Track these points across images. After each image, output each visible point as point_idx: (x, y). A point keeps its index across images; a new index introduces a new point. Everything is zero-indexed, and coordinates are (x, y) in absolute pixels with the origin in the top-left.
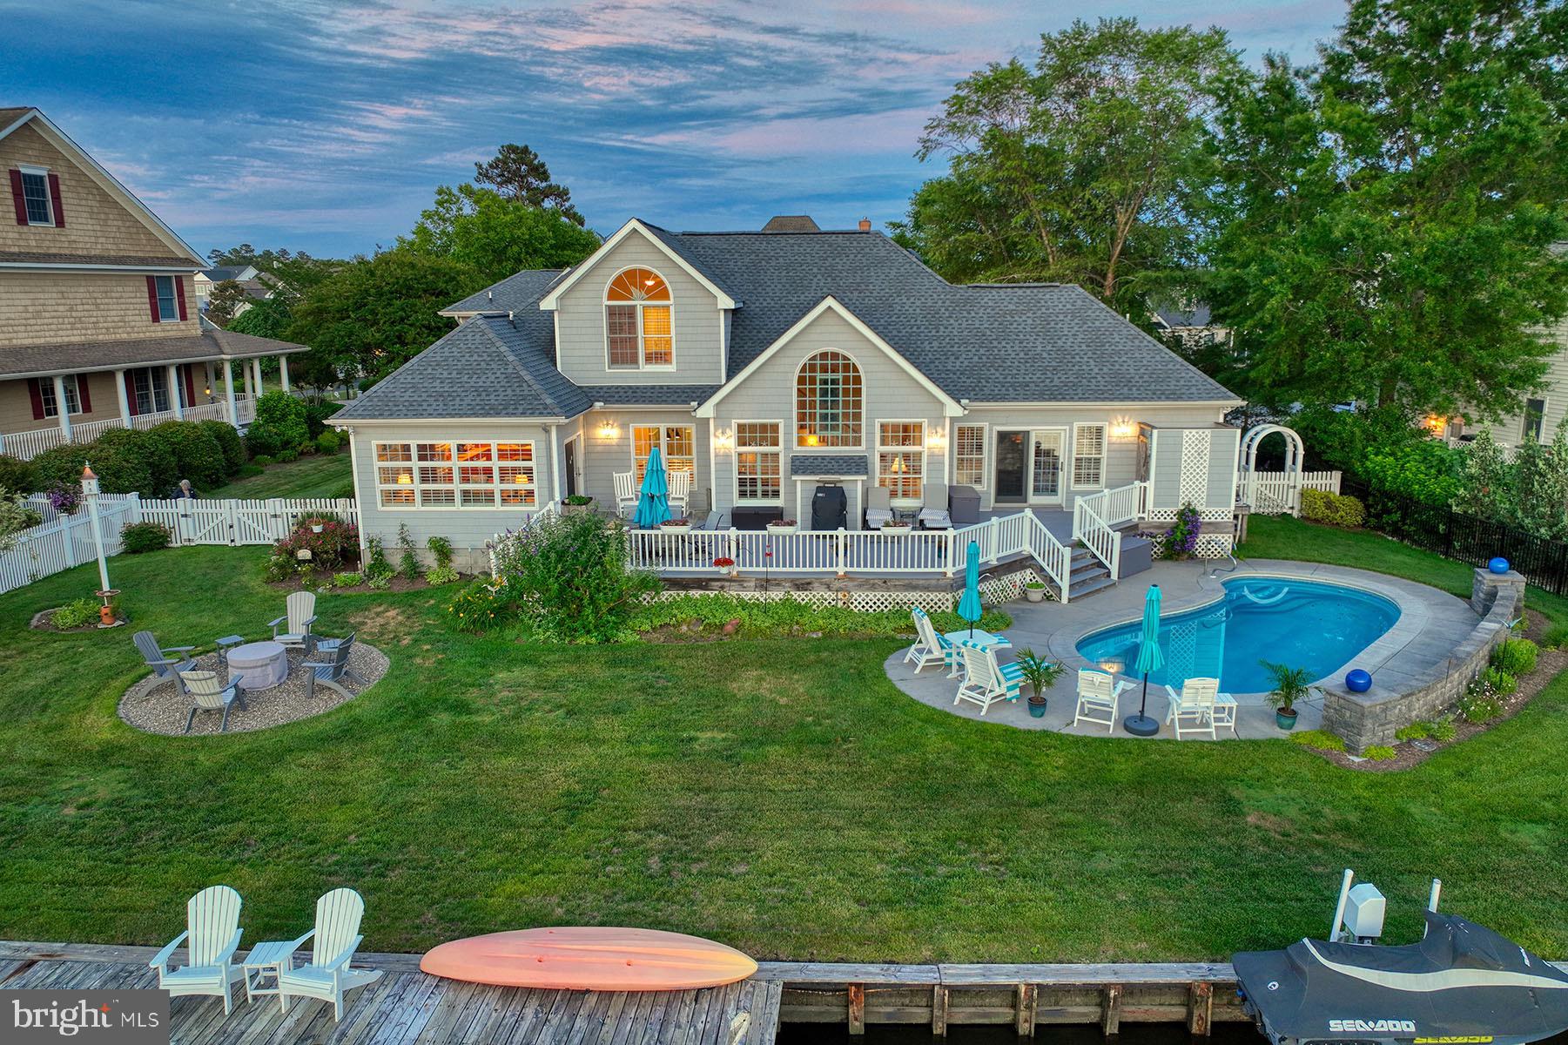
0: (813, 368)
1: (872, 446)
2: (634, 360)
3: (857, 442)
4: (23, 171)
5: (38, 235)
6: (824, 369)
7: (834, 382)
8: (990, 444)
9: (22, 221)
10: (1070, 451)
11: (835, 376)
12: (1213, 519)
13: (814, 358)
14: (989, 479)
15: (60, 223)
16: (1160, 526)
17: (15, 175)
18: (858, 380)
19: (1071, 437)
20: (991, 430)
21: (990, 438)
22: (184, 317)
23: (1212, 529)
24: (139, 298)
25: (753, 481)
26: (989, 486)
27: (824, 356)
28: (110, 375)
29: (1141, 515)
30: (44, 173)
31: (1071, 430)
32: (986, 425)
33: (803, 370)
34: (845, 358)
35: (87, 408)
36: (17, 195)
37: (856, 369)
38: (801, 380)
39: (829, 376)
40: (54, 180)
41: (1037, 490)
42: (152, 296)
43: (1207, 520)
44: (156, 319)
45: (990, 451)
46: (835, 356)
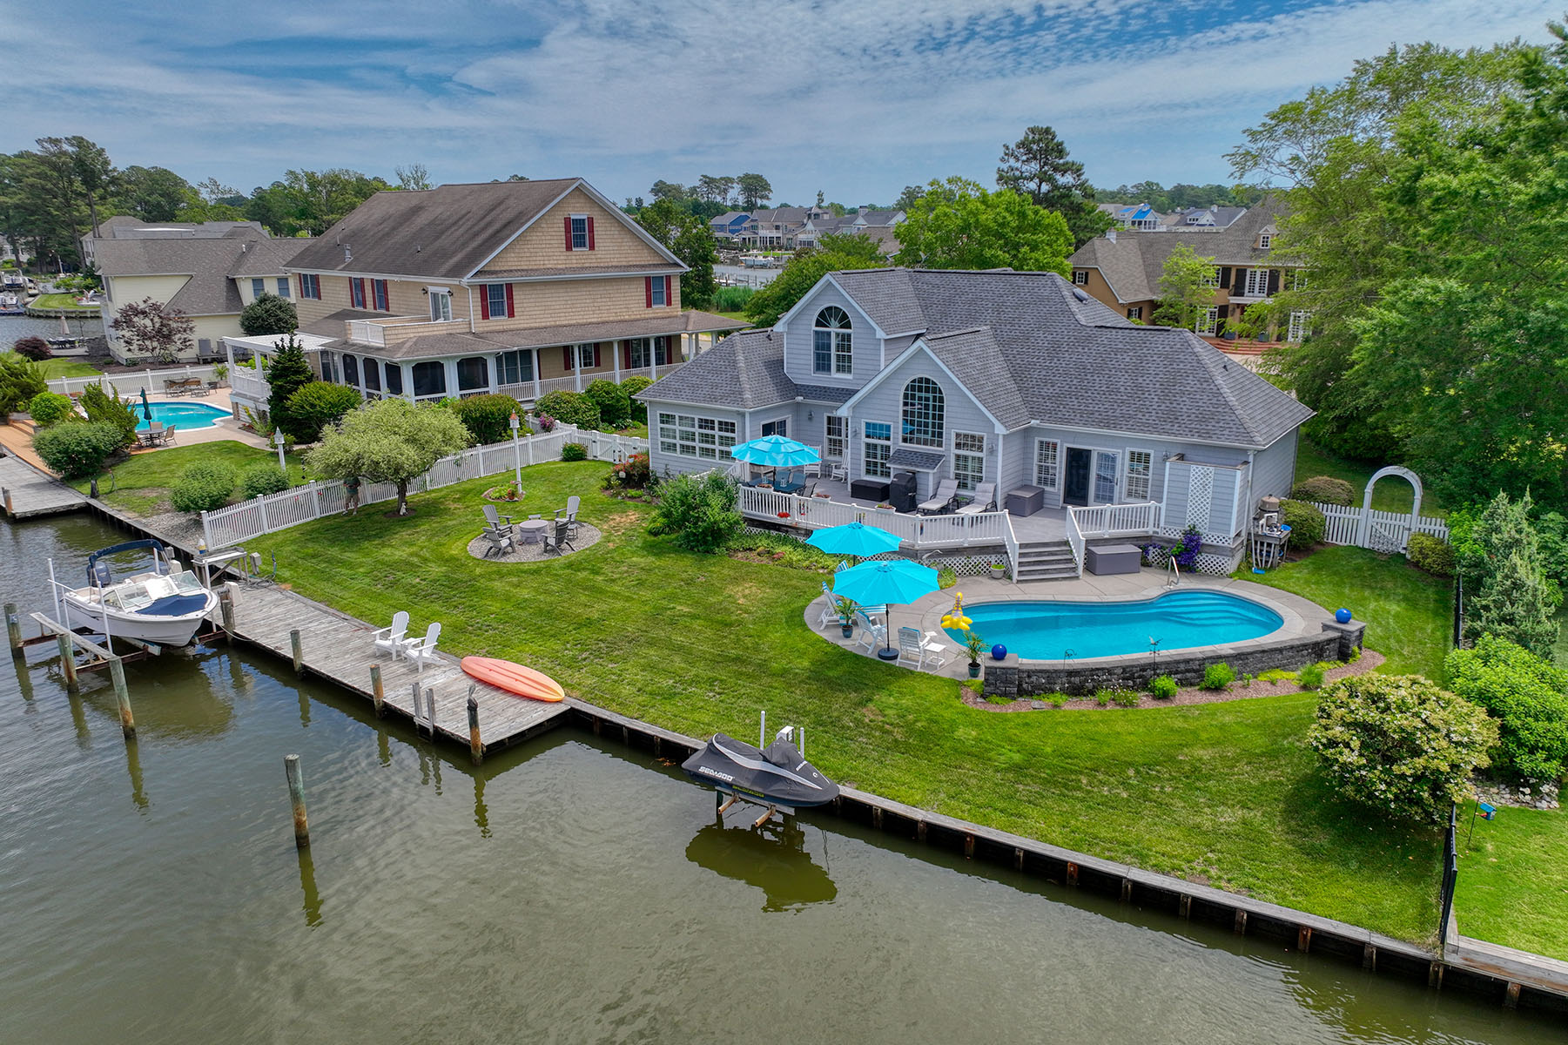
0: (913, 388)
1: (949, 449)
2: (829, 370)
3: (940, 445)
4: (572, 217)
5: (580, 255)
6: (920, 389)
7: (927, 399)
8: (1061, 456)
9: (569, 248)
10: (1122, 470)
11: (927, 395)
12: (1215, 543)
13: (914, 381)
14: (1059, 484)
15: (592, 247)
16: (1170, 541)
17: (567, 221)
18: (941, 400)
19: (1123, 459)
20: (1062, 446)
21: (1061, 452)
22: (669, 303)
23: (1213, 550)
24: (640, 292)
25: (875, 464)
26: (1059, 489)
27: (920, 380)
28: (610, 344)
29: (1156, 529)
30: (585, 217)
31: (1124, 453)
32: (1058, 441)
33: (907, 389)
34: (934, 383)
35: (598, 364)
36: (567, 231)
37: (940, 392)
38: (906, 396)
39: (923, 394)
40: (591, 220)
41: (1097, 497)
42: (648, 289)
43: (1209, 542)
44: (649, 305)
45: (1061, 462)
46: (927, 381)
